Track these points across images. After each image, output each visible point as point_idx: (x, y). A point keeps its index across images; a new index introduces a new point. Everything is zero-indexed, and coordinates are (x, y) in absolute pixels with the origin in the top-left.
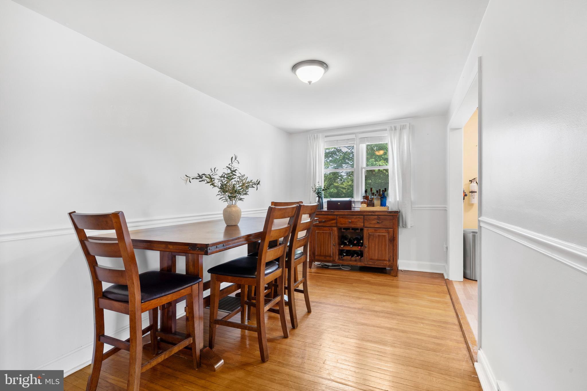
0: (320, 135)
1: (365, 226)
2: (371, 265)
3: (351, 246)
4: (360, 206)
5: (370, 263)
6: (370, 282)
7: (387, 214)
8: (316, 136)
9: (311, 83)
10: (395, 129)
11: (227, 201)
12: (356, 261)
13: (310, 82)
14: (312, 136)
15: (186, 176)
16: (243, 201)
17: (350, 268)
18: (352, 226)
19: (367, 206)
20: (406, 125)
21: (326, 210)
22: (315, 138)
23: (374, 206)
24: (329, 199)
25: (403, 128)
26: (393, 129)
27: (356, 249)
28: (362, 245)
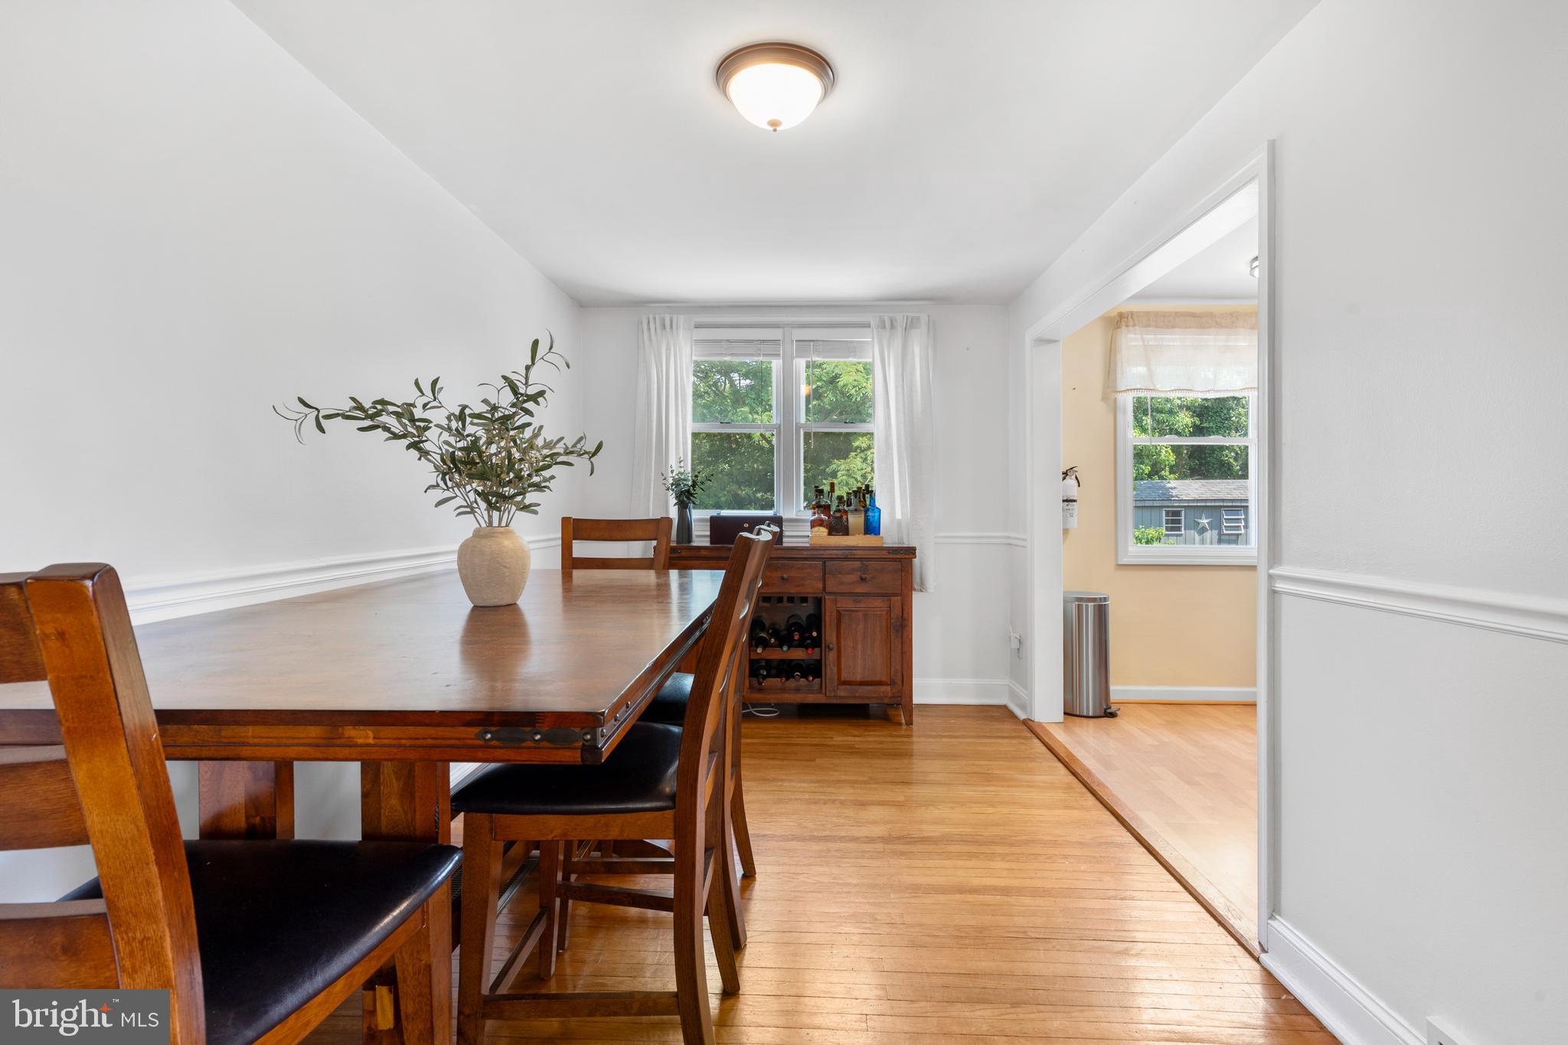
0: (681, 319)
1: (827, 590)
2: (844, 697)
3: (785, 648)
4: (809, 534)
5: (843, 694)
6: (855, 748)
7: (885, 554)
8: (668, 323)
9: (778, 129)
10: (892, 326)
11: (472, 512)
12: (798, 690)
13: (774, 124)
14: (655, 319)
15: (301, 401)
16: (535, 512)
17: (777, 712)
18: (792, 591)
19: (830, 534)
20: (918, 318)
21: (706, 543)
22: (664, 327)
23: (847, 534)
24: (714, 513)
25: (911, 324)
26: (888, 325)
27: (798, 654)
28: (817, 643)
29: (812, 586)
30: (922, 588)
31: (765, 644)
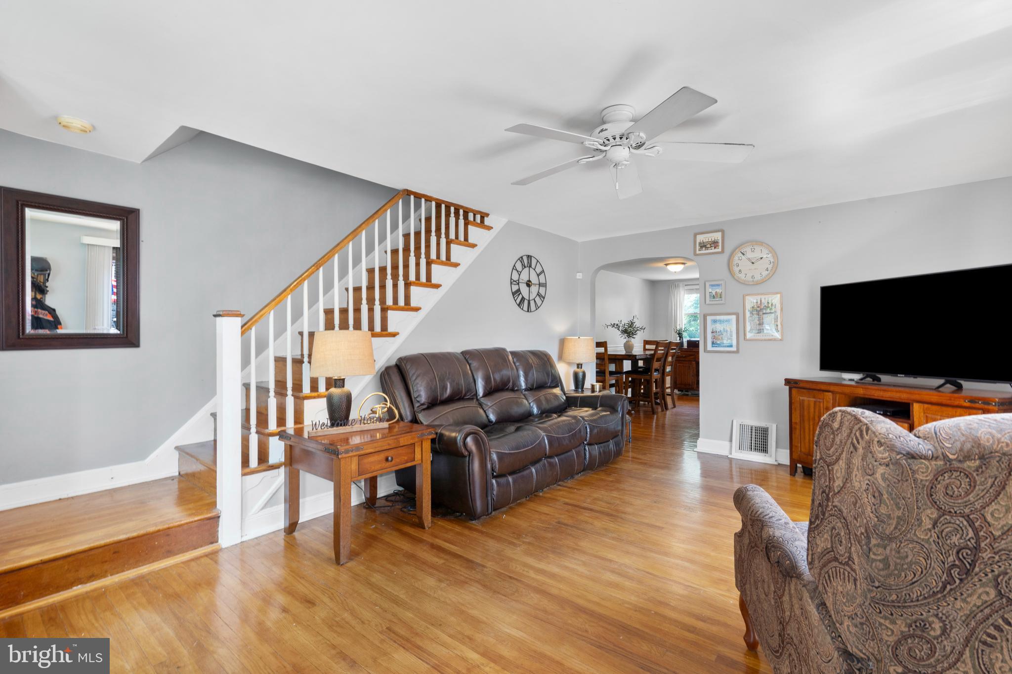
0: (681, 284)
8: (677, 285)
14: (673, 284)
15: (604, 323)
21: (686, 347)
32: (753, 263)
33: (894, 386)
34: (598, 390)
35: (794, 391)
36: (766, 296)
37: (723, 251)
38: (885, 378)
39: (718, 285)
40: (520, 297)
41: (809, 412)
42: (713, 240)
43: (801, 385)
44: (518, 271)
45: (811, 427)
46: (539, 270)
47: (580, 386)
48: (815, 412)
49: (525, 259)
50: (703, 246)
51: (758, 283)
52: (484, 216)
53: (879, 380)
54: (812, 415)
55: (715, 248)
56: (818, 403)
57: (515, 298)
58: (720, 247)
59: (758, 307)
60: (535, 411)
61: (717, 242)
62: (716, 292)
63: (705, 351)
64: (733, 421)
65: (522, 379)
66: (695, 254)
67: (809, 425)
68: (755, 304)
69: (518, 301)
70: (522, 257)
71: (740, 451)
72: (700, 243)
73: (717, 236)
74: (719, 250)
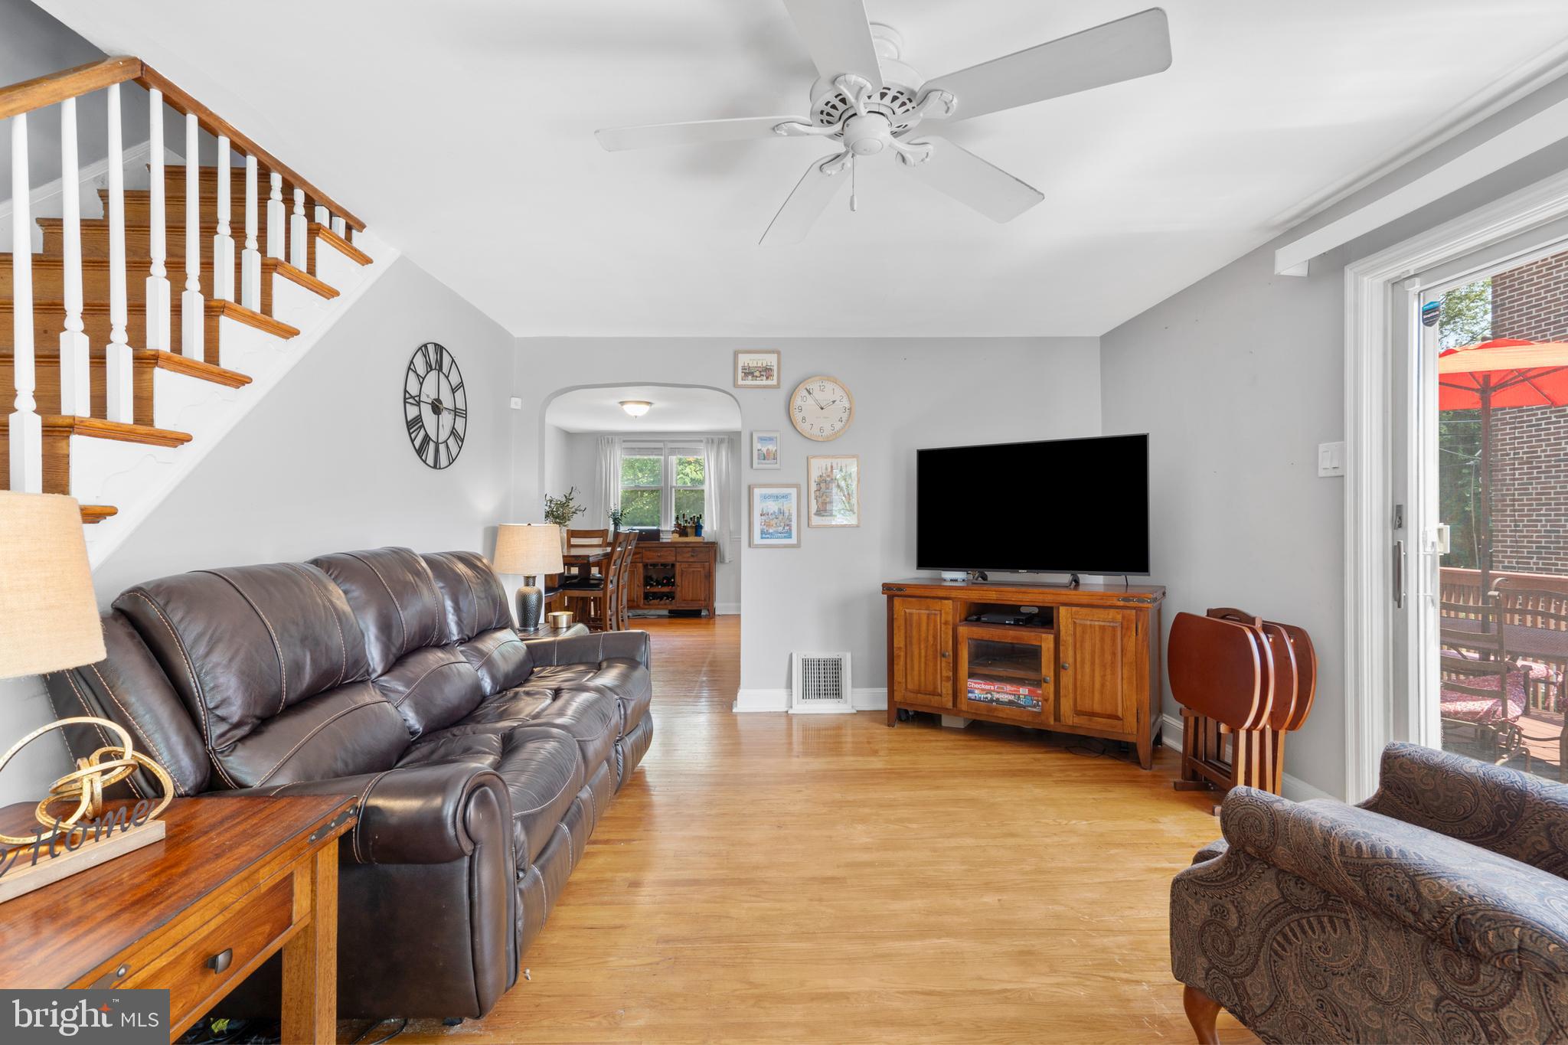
0: (617, 439)
1: (677, 561)
3: (660, 587)
4: (670, 536)
5: (683, 606)
7: (702, 544)
10: (713, 444)
12: (665, 605)
14: (604, 438)
18: (662, 561)
19: (680, 536)
20: (722, 441)
22: (608, 442)
23: (687, 537)
24: (629, 527)
26: (710, 441)
27: (666, 589)
28: (673, 584)
29: (670, 559)
30: (723, 561)
31: (652, 585)
32: (822, 409)
33: (1022, 585)
34: (565, 625)
35: (897, 601)
36: (839, 460)
37: (778, 386)
38: (994, 576)
39: (771, 439)
40: (422, 433)
41: (919, 631)
42: (764, 365)
43: (908, 592)
44: (418, 375)
45: (923, 652)
46: (455, 380)
47: (532, 622)
48: (928, 630)
49: (431, 348)
50: (748, 373)
51: (828, 440)
52: (353, 225)
53: (985, 578)
54: (923, 635)
55: (767, 378)
56: (933, 617)
57: (413, 436)
58: (775, 377)
59: (829, 476)
60: (487, 685)
61: (771, 369)
62: (768, 450)
63: (750, 546)
64: (791, 655)
65: (451, 619)
66: (735, 385)
67: (920, 649)
68: (824, 471)
69: (417, 443)
70: (425, 346)
71: (804, 700)
72: (744, 368)
73: (771, 360)
74: (773, 382)
